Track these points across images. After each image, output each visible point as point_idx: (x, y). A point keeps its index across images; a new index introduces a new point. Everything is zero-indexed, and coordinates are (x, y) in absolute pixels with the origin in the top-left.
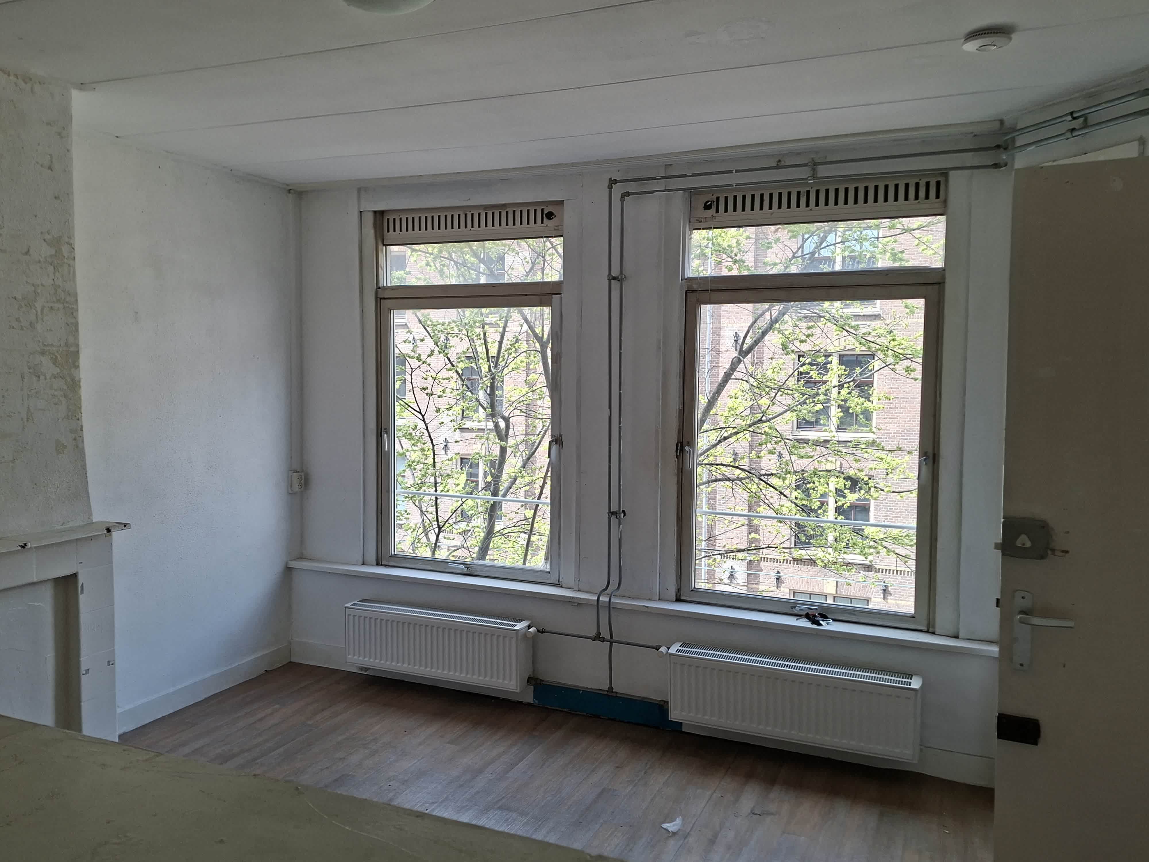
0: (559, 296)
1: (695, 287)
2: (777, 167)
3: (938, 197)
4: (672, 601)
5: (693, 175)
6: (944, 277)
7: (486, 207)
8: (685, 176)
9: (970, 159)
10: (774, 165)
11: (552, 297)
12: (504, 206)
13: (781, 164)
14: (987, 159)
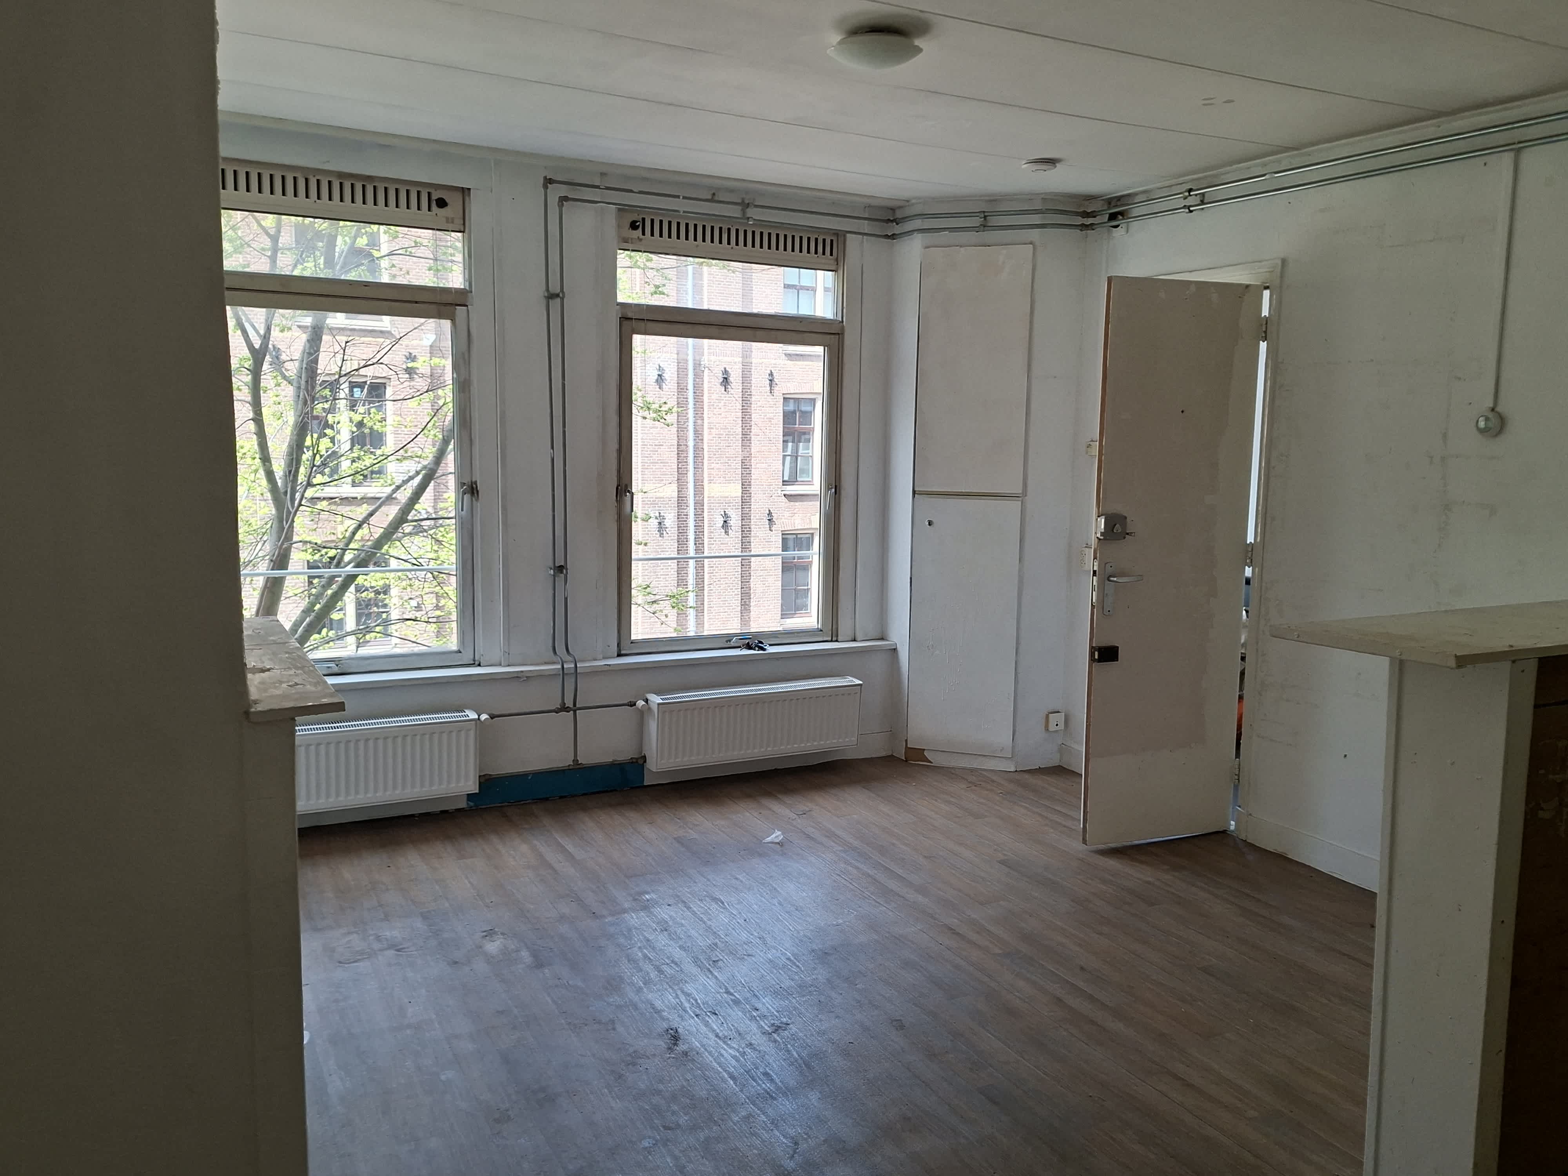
0: (465, 308)
1: (630, 315)
2: (711, 200)
3: (831, 254)
4: (614, 658)
5: (641, 192)
6: (843, 328)
7: (342, 175)
8: (631, 191)
9: (866, 227)
10: (709, 197)
11: (456, 309)
12: (370, 178)
13: (716, 198)
14: (876, 228)
